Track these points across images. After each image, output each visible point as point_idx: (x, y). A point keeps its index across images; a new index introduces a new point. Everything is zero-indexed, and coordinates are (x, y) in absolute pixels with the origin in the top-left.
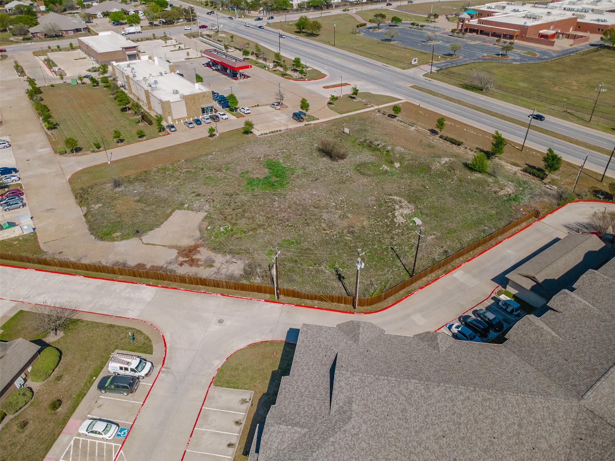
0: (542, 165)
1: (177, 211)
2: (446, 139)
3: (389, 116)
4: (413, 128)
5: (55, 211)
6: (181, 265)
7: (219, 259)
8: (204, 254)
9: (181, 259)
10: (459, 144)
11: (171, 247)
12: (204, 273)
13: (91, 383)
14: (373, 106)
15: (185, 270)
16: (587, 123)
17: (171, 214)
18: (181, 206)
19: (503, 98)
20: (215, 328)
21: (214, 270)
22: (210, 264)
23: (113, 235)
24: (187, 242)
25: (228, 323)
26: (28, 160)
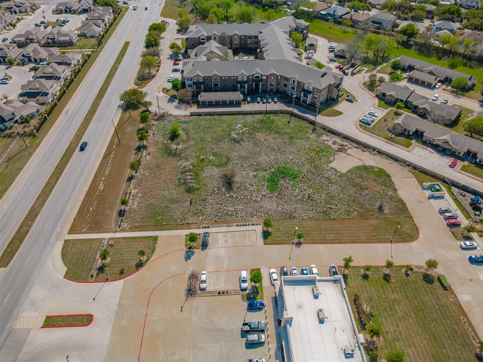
1: (344, 173)
5: (417, 200)
6: (346, 145)
7: (330, 143)
8: (336, 147)
9: (345, 147)
11: (349, 155)
12: (338, 140)
13: (377, 123)
15: (345, 143)
17: (347, 172)
18: (341, 175)
21: (333, 140)
22: (335, 143)
23: (377, 170)
24: (342, 154)
26: (471, 280)
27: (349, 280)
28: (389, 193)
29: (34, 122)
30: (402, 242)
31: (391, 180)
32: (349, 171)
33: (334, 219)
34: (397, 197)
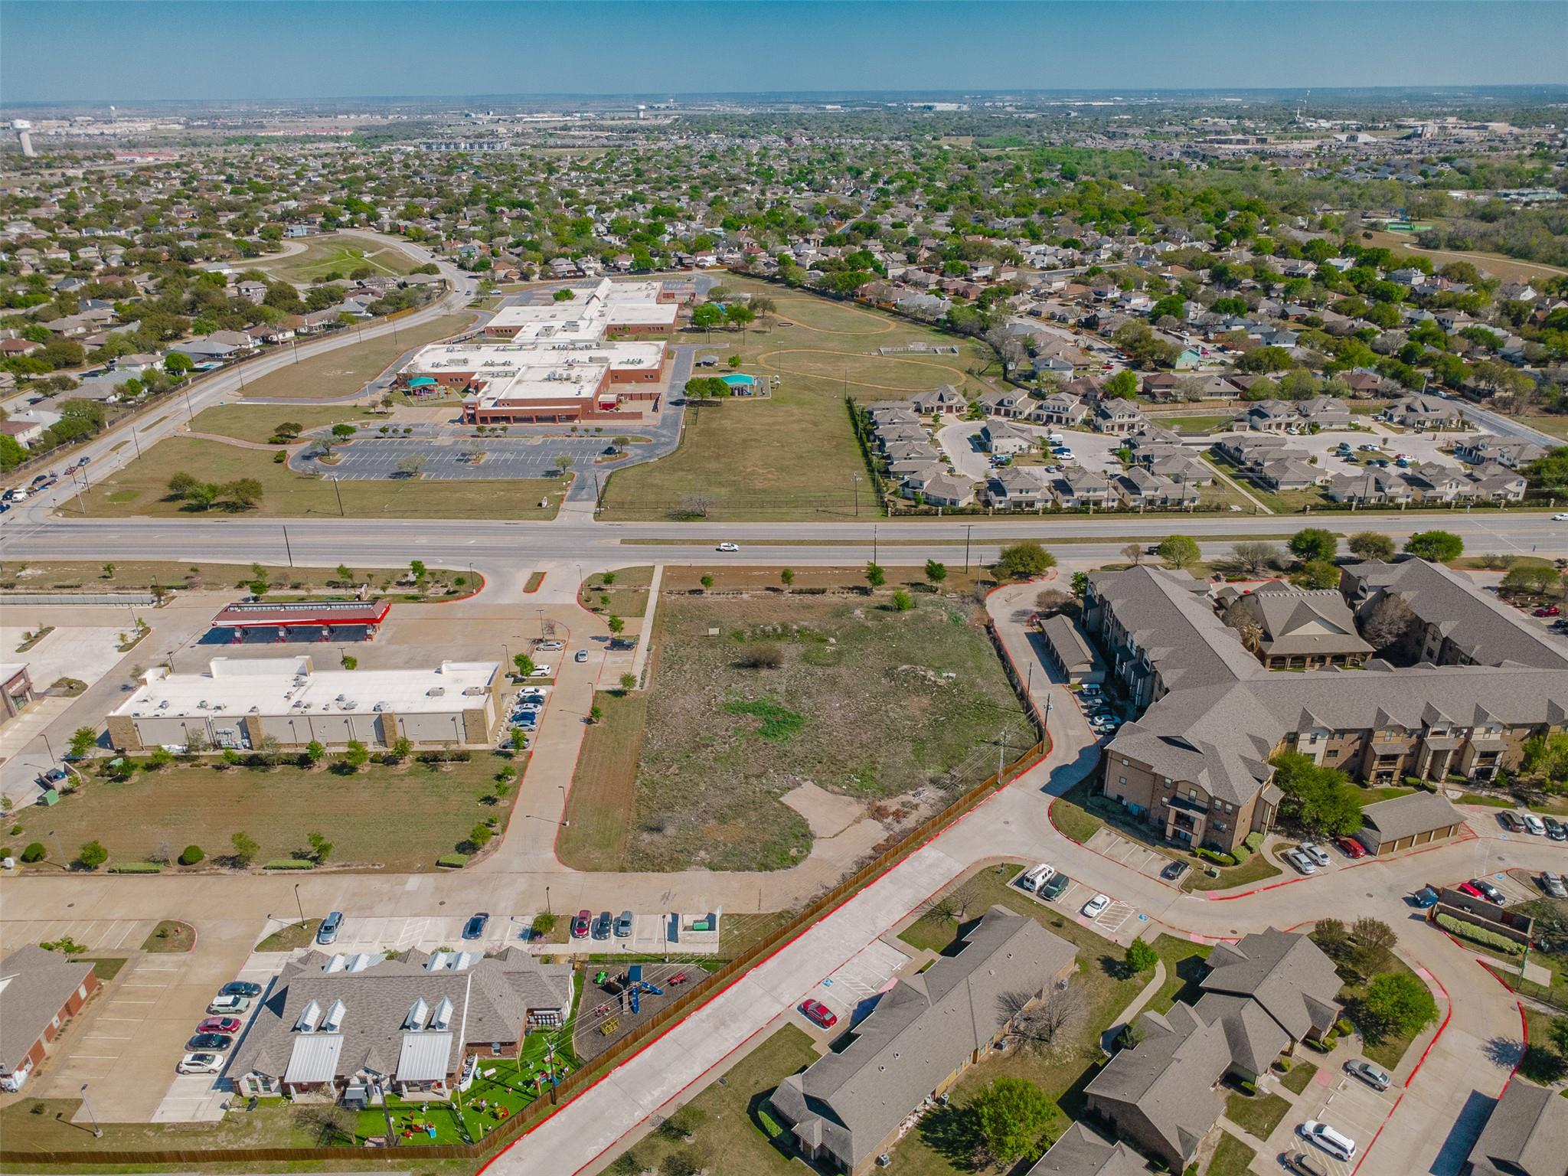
0: (924, 578)
1: (781, 799)
2: (801, 592)
3: (692, 592)
4: (745, 596)
5: (673, 893)
6: (899, 823)
7: (908, 797)
8: (891, 804)
9: (890, 820)
10: (823, 591)
11: (858, 821)
14: (648, 591)
15: (909, 822)
16: (856, 517)
19: (738, 518)
20: (1013, 828)
22: (910, 805)
23: (792, 854)
24: (856, 808)
25: (1010, 819)
26: (442, 903)
27: (501, 759)
28: (702, 853)
29: (923, 507)
30: (558, 838)
31: (749, 869)
32: (788, 808)
33: (638, 766)
34: (689, 863)
